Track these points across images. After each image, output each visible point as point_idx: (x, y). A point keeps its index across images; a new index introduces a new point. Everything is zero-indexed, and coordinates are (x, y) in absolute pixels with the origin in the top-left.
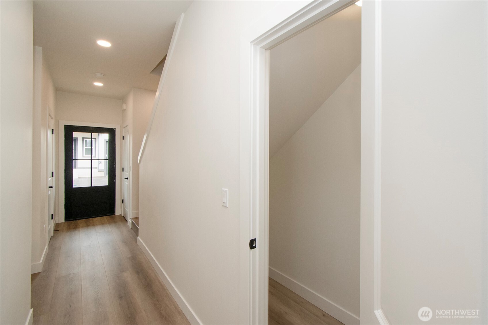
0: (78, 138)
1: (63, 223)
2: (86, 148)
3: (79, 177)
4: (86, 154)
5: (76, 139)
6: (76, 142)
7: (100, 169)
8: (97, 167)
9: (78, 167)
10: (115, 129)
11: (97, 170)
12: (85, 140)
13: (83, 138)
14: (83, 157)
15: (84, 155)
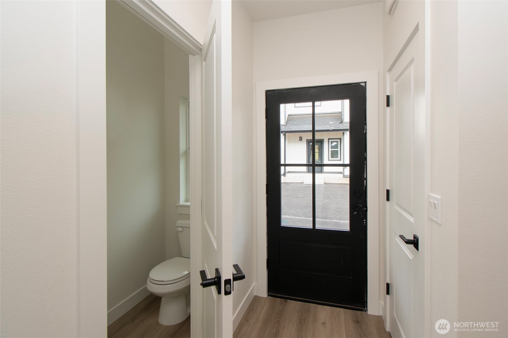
0: (324, 139)
1: (264, 297)
2: (331, 150)
3: (324, 183)
4: (331, 158)
5: (322, 141)
6: (322, 143)
7: (345, 174)
8: (342, 172)
9: (324, 171)
10: (365, 83)
11: (342, 175)
12: (331, 141)
13: (329, 139)
14: (329, 160)
15: (330, 159)
